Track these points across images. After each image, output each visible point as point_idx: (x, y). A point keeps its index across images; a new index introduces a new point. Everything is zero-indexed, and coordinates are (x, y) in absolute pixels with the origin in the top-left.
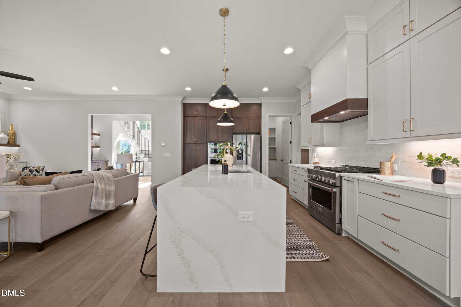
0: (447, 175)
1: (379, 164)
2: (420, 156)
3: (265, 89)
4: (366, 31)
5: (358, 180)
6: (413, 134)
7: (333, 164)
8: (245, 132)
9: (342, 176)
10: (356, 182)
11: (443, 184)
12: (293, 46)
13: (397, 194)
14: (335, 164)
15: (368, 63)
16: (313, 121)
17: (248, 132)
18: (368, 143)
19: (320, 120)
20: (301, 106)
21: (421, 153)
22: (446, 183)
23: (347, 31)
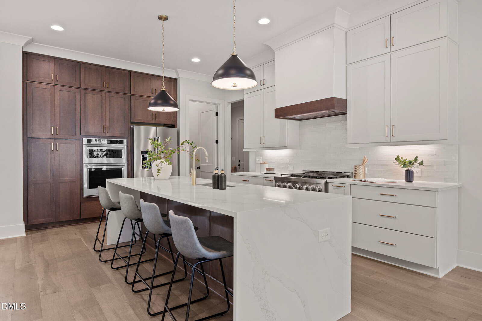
0: (415, 175)
1: (353, 168)
2: (397, 158)
3: (196, 60)
4: (346, 29)
5: (350, 184)
6: (394, 139)
7: (289, 171)
8: (153, 122)
9: (328, 183)
10: (347, 188)
11: (412, 182)
12: (269, 17)
13: (394, 194)
14: (292, 170)
15: (348, 63)
16: (277, 116)
17: (156, 122)
18: (347, 146)
19: (289, 117)
20: (244, 94)
21: (398, 157)
22: (414, 182)
23: (334, 24)
